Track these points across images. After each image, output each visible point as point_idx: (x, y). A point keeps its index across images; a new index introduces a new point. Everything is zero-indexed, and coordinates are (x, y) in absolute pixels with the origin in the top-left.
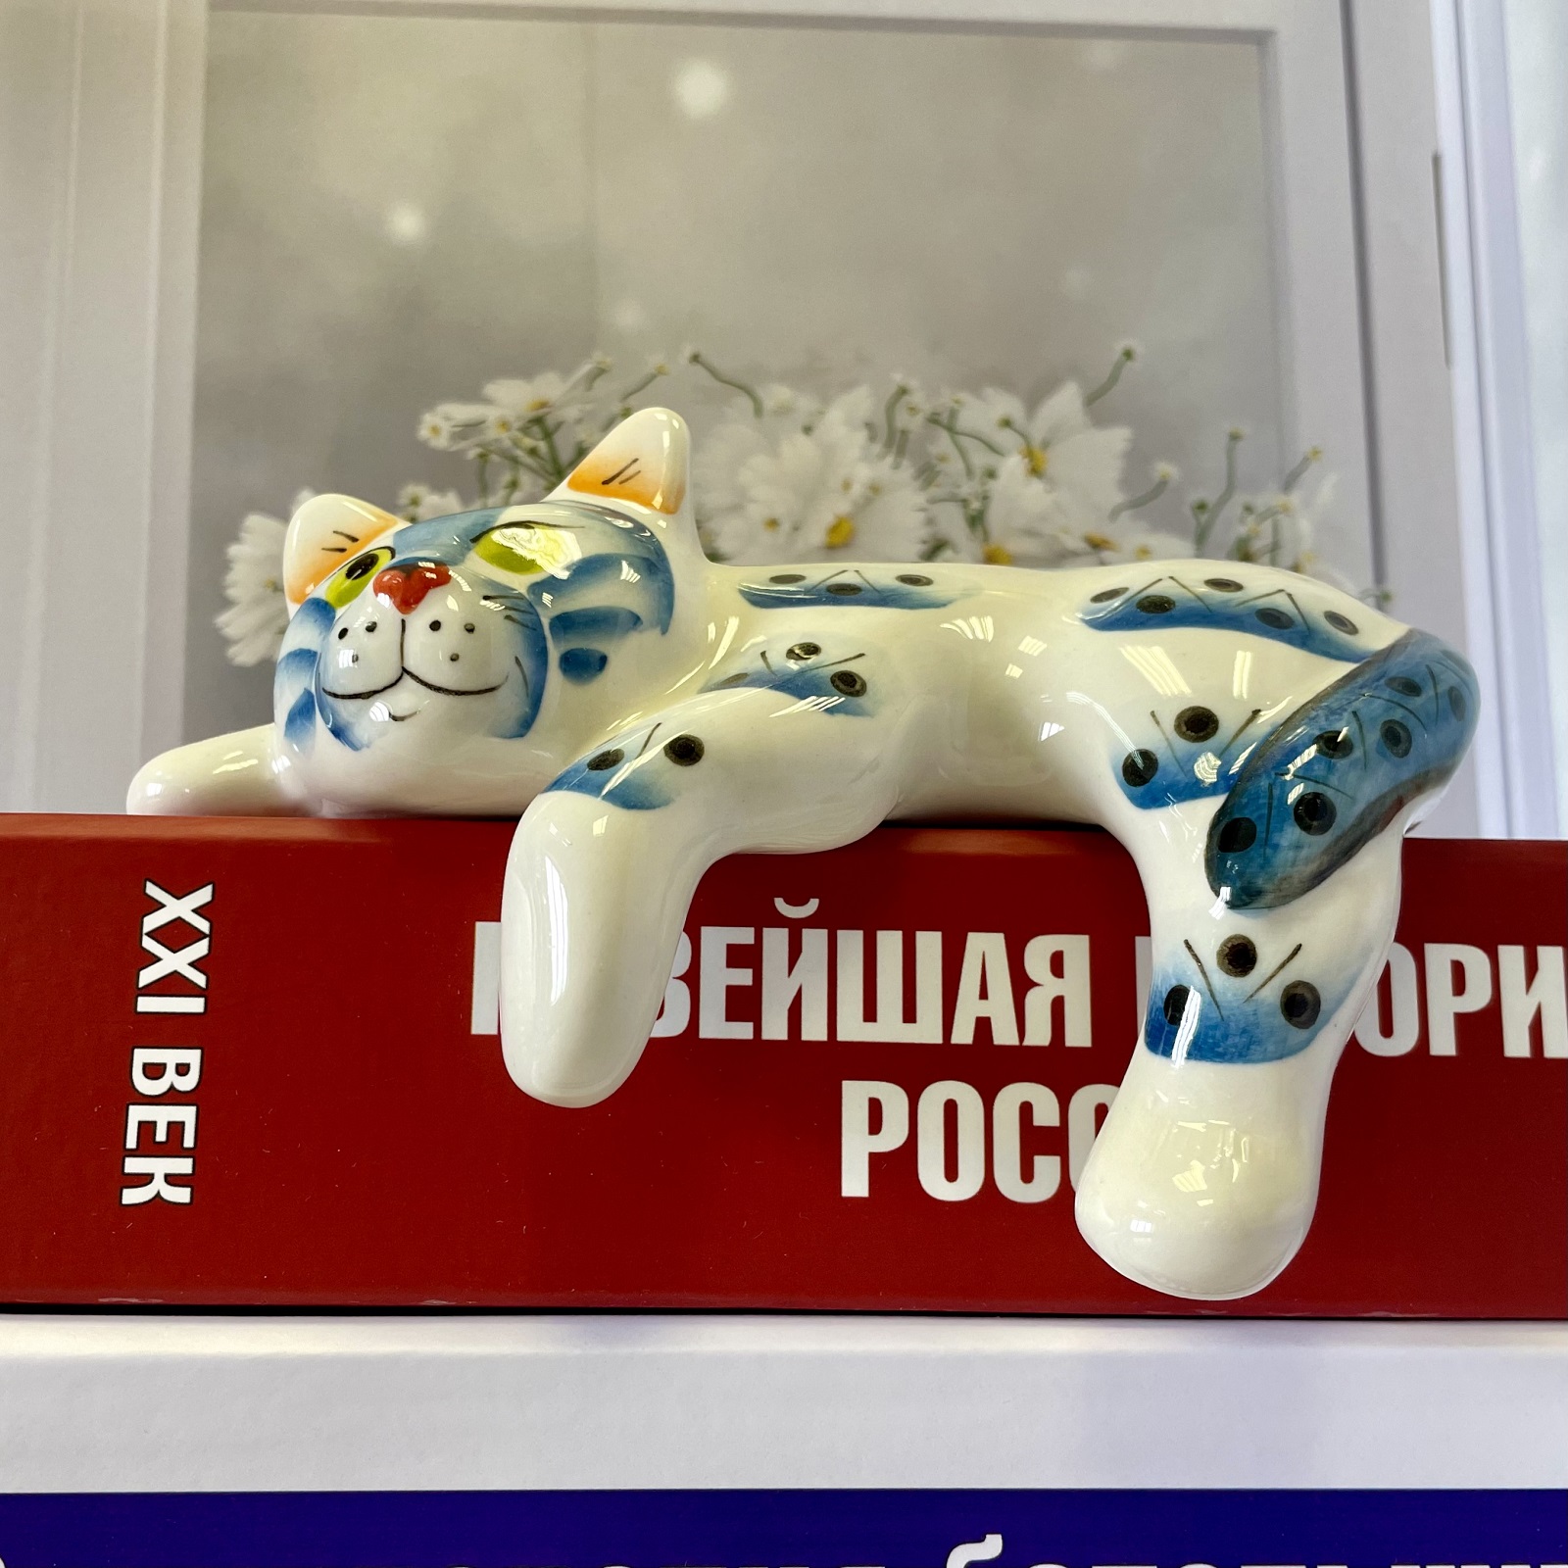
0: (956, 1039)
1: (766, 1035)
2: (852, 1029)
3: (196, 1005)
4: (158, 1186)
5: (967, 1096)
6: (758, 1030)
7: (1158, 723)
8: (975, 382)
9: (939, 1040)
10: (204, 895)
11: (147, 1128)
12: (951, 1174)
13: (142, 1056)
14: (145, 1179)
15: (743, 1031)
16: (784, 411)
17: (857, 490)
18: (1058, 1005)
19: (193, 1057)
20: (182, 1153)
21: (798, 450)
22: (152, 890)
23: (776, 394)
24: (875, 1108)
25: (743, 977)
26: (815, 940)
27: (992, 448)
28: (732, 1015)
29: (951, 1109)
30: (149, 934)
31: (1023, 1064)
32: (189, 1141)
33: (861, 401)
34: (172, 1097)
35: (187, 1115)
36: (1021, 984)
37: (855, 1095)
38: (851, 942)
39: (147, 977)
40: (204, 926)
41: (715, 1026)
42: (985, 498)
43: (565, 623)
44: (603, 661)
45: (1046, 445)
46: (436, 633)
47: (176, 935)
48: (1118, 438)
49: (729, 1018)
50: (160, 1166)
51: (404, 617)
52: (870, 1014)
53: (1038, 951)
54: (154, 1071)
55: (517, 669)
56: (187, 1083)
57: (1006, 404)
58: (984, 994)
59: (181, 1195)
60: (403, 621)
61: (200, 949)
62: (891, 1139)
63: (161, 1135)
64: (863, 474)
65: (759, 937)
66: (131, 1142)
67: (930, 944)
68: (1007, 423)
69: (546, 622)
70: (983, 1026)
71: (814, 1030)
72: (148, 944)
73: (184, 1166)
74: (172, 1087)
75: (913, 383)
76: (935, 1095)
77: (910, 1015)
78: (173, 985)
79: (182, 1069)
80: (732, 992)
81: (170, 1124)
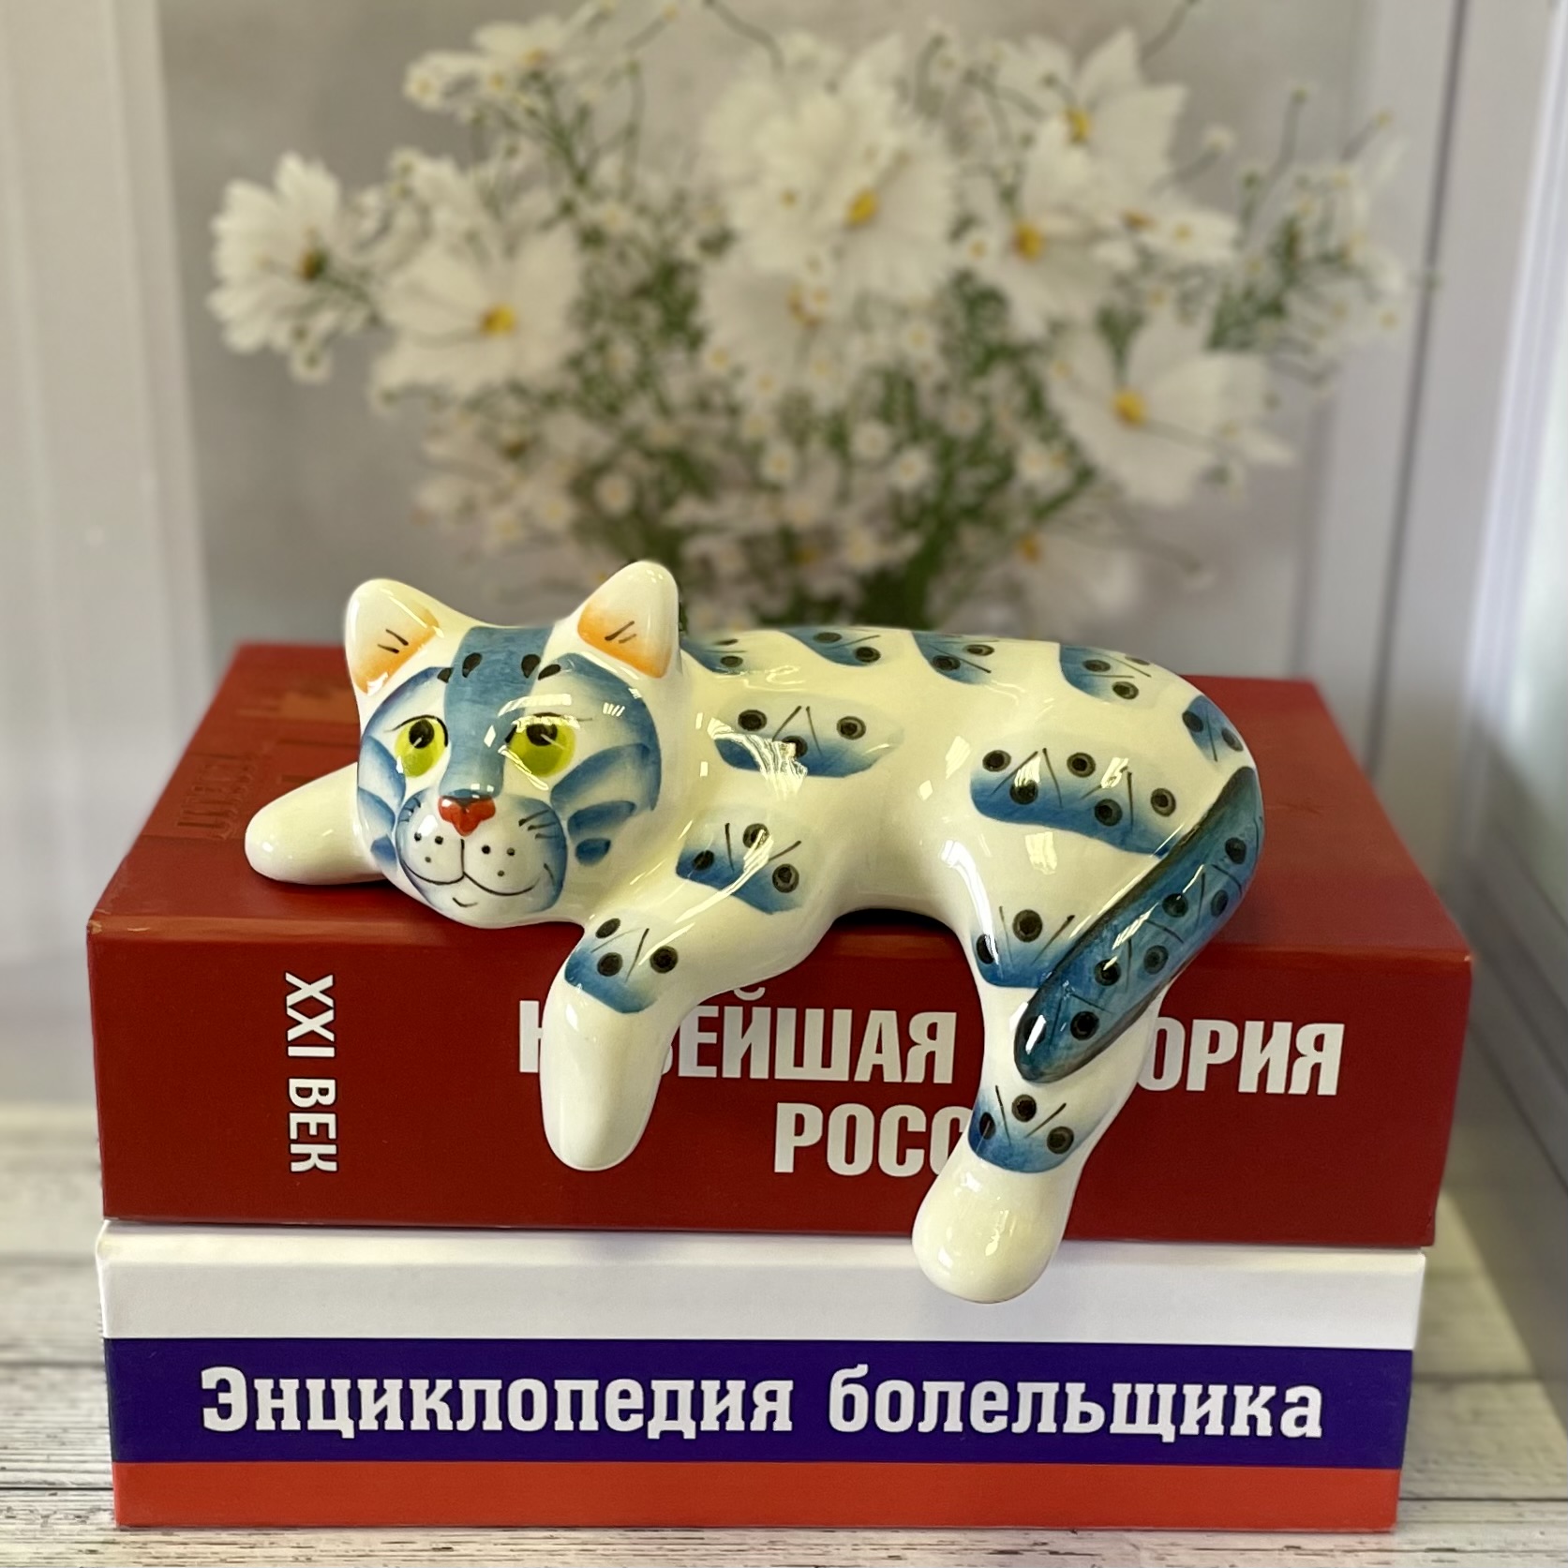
0: (857, 1078)
1: (726, 1075)
2: (786, 1071)
3: (329, 1052)
4: (314, 1161)
5: (863, 1114)
6: (720, 1071)
7: (1003, 918)
8: (1017, 32)
9: (846, 1078)
10: (327, 982)
11: (303, 1127)
12: (850, 1159)
13: (295, 1084)
14: (307, 1157)
15: (710, 1072)
16: (806, 65)
17: (884, 159)
18: (931, 1058)
19: (330, 1084)
20: (330, 1142)
21: (819, 112)
22: (290, 978)
23: (799, 44)
24: (800, 1120)
25: (710, 1038)
26: (761, 1015)
27: (1032, 110)
28: (702, 1061)
29: (852, 1121)
30: (293, 1007)
31: (904, 1093)
32: (332, 1135)
33: (890, 54)
34: (318, 1108)
35: (330, 1119)
36: (906, 1043)
37: (786, 1113)
38: (787, 1016)
39: (293, 1034)
40: (329, 1002)
41: (690, 1068)
42: (1019, 168)
43: (578, 820)
44: (608, 844)
45: (1093, 105)
46: (486, 855)
47: (311, 1008)
48: (1170, 99)
49: (700, 1063)
50: (315, 1150)
51: (464, 838)
52: (799, 1061)
53: (919, 1024)
54: (305, 1093)
55: (546, 871)
56: (328, 1100)
57: (1050, 58)
58: (879, 1050)
59: (332, 1166)
60: (463, 842)
61: (328, 1016)
62: (811, 1137)
63: (313, 1131)
64: (889, 140)
65: (721, 1012)
66: (294, 1135)
67: (843, 1018)
68: (1050, 81)
69: (564, 824)
70: (878, 1070)
71: (759, 1071)
72: (291, 1013)
73: (331, 1149)
74: (318, 1103)
75: (950, 31)
76: (841, 1114)
77: (826, 1063)
78: (311, 1039)
79: (324, 1092)
80: (702, 1047)
81: (319, 1125)
